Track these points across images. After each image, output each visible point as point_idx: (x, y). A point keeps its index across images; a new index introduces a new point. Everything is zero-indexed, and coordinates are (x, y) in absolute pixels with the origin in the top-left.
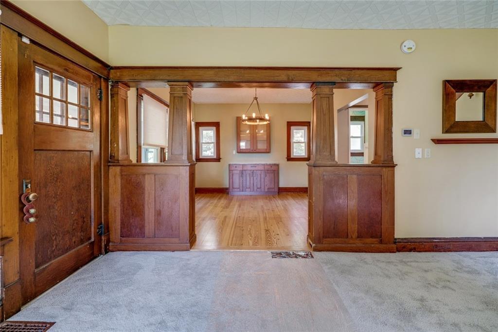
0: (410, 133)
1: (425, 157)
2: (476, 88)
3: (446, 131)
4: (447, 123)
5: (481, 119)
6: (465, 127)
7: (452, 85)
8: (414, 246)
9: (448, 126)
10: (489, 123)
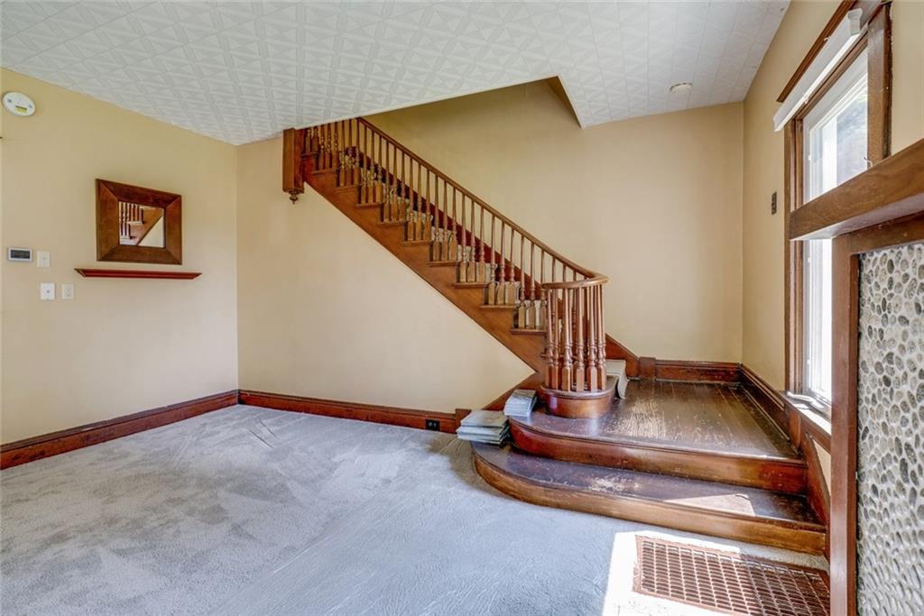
0: (28, 257)
1: (63, 297)
2: (151, 201)
3: (104, 257)
4: (104, 245)
5: (162, 246)
6: (137, 253)
7: (112, 188)
8: (40, 450)
9: (106, 250)
10: (173, 251)
